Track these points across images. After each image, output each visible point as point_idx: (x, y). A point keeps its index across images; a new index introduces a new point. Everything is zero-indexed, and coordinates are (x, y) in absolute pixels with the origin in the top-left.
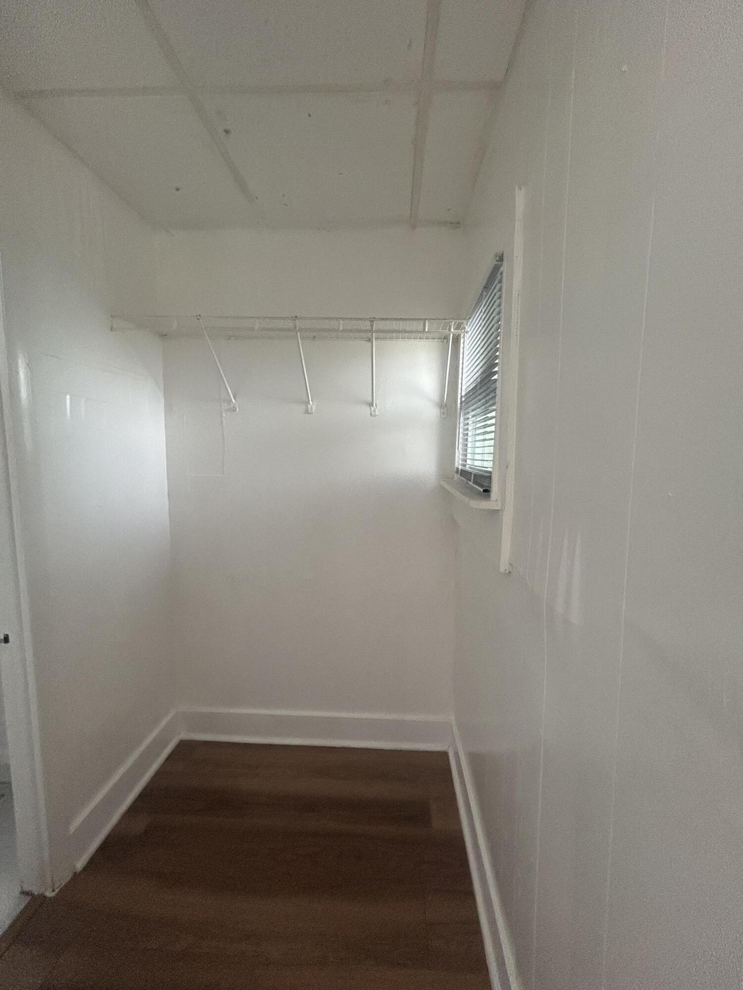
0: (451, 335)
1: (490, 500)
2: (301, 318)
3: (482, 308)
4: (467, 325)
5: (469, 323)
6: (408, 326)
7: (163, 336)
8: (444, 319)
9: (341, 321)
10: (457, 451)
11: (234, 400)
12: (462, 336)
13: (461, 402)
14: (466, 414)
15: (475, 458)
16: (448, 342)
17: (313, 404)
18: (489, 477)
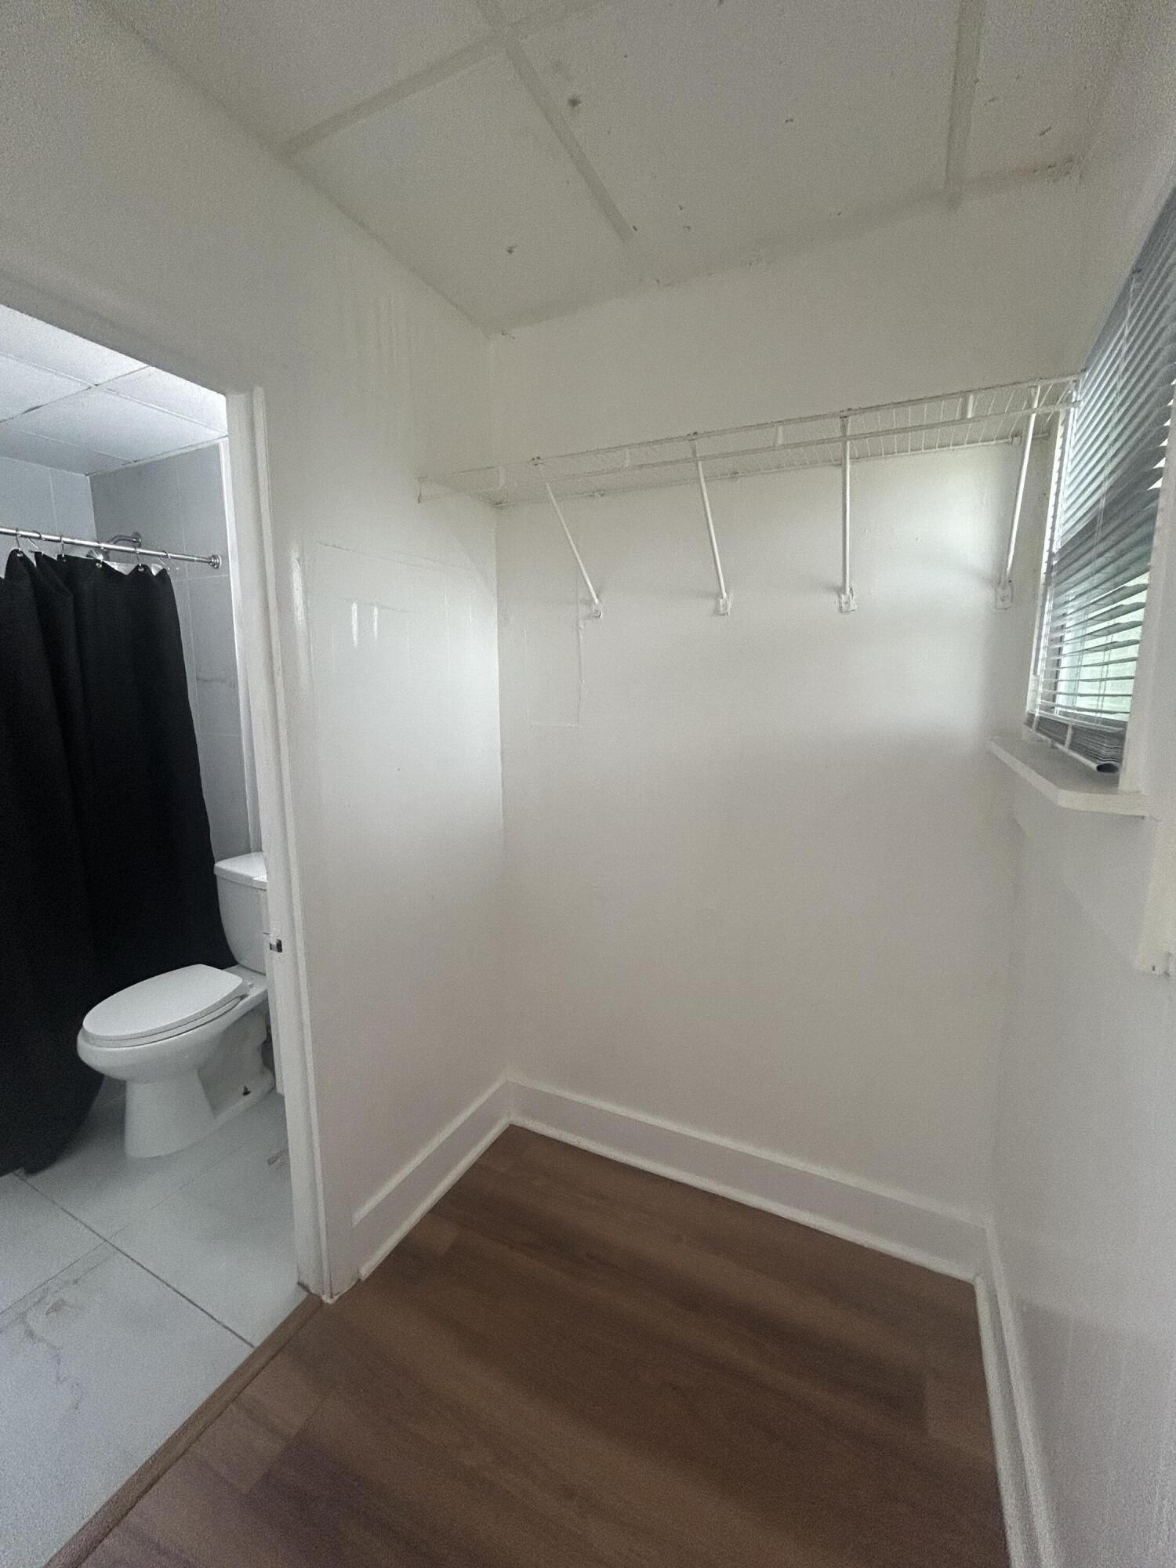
0: (1034, 416)
1: (1115, 793)
2: (708, 434)
3: (1119, 345)
4: (1076, 388)
5: (1082, 382)
6: (926, 414)
7: (498, 504)
8: (1014, 383)
9: (781, 428)
10: (1032, 676)
11: (596, 601)
12: (1062, 418)
13: (1050, 568)
14: (1057, 595)
15: (1081, 691)
16: (1023, 442)
17: (728, 597)
18: (1116, 735)
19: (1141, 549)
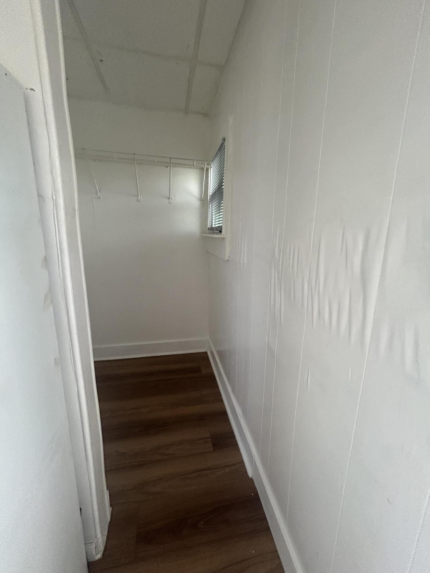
0: (205, 168)
1: (221, 234)
2: (137, 154)
3: (217, 158)
5: (212, 163)
6: (186, 162)
8: (202, 161)
9: (155, 158)
10: (208, 220)
11: (99, 193)
12: (210, 168)
13: (210, 198)
16: (203, 171)
17: (140, 197)
18: (221, 227)
19: (222, 197)
